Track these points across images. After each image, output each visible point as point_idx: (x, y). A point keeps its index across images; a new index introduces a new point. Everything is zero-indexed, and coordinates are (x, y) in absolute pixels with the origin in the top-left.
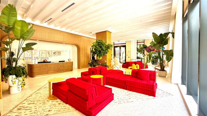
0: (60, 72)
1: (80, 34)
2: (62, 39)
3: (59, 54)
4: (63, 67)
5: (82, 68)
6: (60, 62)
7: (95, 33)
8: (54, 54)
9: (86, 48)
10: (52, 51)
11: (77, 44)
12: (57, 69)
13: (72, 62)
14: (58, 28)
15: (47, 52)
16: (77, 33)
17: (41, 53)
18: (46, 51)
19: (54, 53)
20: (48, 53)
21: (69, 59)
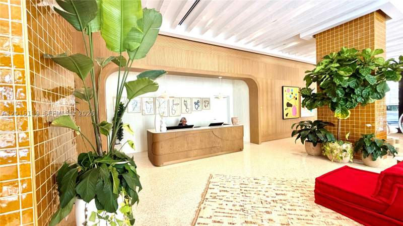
0: (215, 152)
1: (259, 49)
2: (217, 67)
3: (206, 105)
4: (222, 139)
5: (262, 142)
6: (212, 125)
7: (312, 37)
8: (197, 106)
9: (271, 88)
10: (191, 99)
11: (250, 77)
12: (208, 147)
13: (243, 126)
14: (208, 37)
15: (183, 101)
16: (250, 47)
17: (171, 104)
18: (180, 98)
19: (196, 104)
20: (185, 104)
21: (233, 117)
